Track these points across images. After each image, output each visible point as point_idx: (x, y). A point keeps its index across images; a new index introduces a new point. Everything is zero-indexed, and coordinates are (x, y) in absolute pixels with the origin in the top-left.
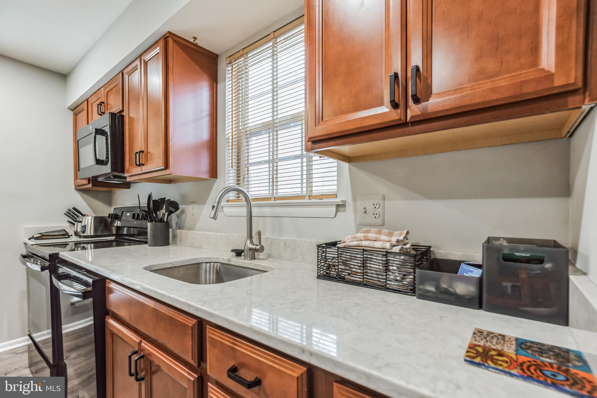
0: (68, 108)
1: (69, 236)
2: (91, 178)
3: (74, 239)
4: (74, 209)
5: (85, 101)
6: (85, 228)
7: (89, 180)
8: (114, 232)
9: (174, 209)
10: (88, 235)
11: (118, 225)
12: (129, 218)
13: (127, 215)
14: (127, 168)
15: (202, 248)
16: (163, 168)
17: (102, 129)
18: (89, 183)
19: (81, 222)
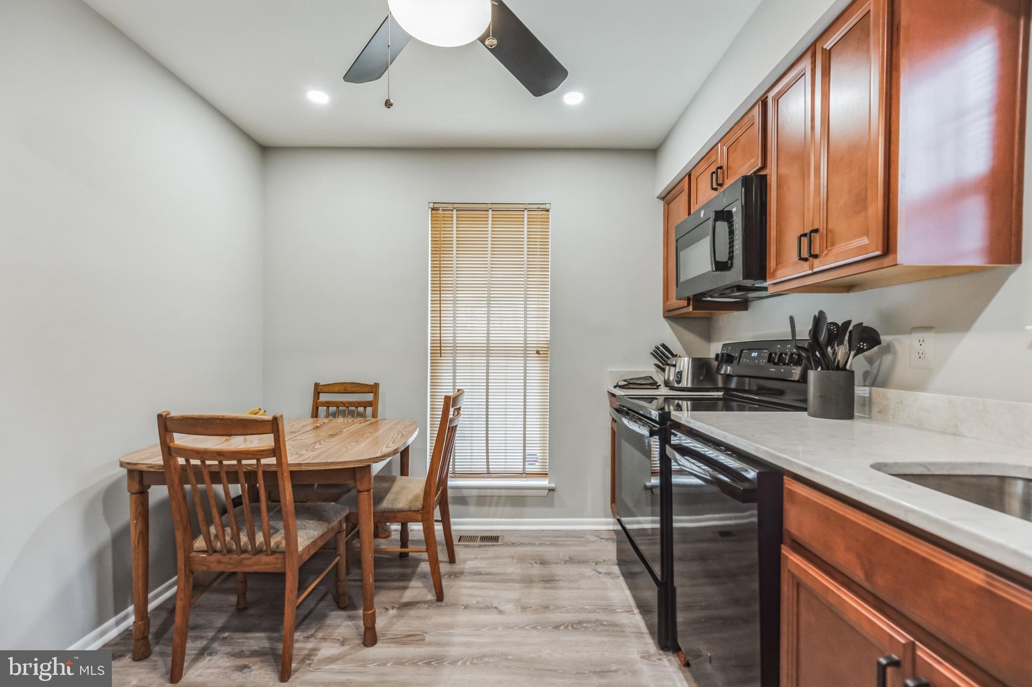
0: (658, 198)
1: (658, 387)
2: (691, 297)
3: (664, 391)
4: (663, 346)
5: (686, 176)
6: (681, 375)
7: (688, 299)
8: (720, 384)
9: (865, 345)
10: (683, 386)
11: (728, 373)
12: (757, 361)
13: (753, 355)
14: (772, 270)
15: (959, 435)
16: (878, 253)
17: (725, 210)
18: (689, 304)
19: (675, 366)
